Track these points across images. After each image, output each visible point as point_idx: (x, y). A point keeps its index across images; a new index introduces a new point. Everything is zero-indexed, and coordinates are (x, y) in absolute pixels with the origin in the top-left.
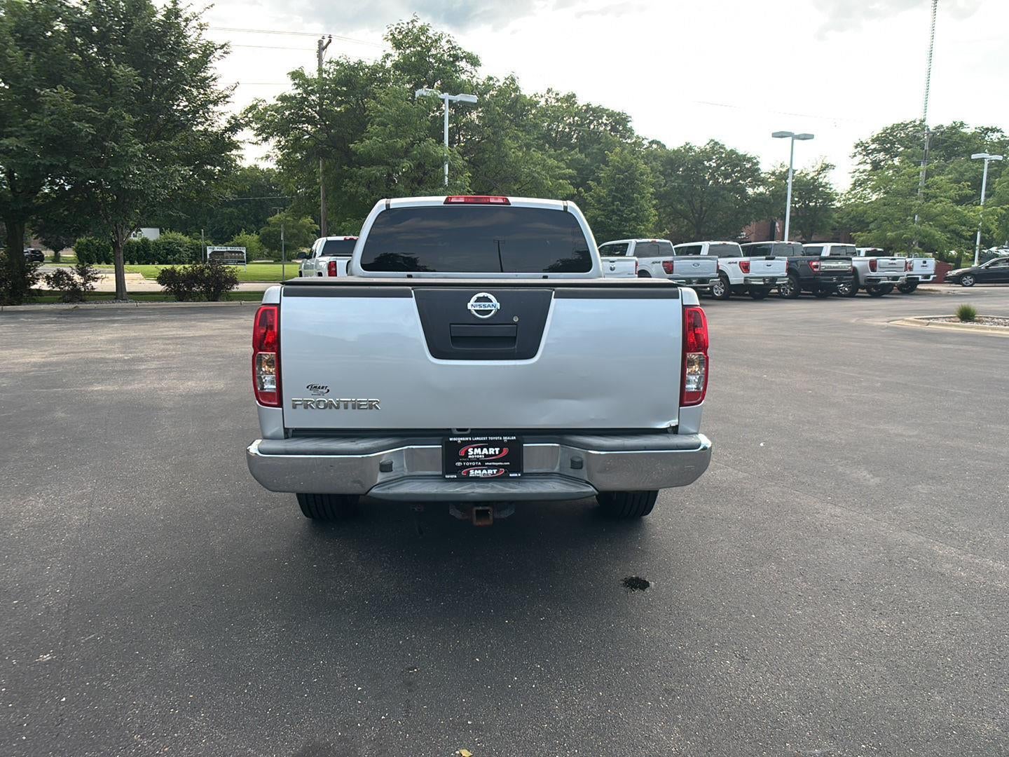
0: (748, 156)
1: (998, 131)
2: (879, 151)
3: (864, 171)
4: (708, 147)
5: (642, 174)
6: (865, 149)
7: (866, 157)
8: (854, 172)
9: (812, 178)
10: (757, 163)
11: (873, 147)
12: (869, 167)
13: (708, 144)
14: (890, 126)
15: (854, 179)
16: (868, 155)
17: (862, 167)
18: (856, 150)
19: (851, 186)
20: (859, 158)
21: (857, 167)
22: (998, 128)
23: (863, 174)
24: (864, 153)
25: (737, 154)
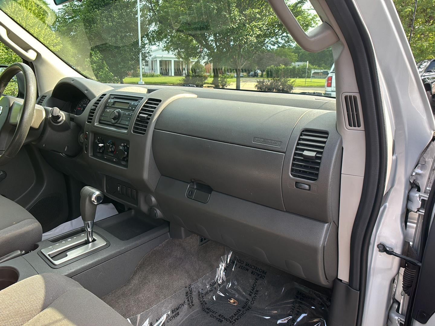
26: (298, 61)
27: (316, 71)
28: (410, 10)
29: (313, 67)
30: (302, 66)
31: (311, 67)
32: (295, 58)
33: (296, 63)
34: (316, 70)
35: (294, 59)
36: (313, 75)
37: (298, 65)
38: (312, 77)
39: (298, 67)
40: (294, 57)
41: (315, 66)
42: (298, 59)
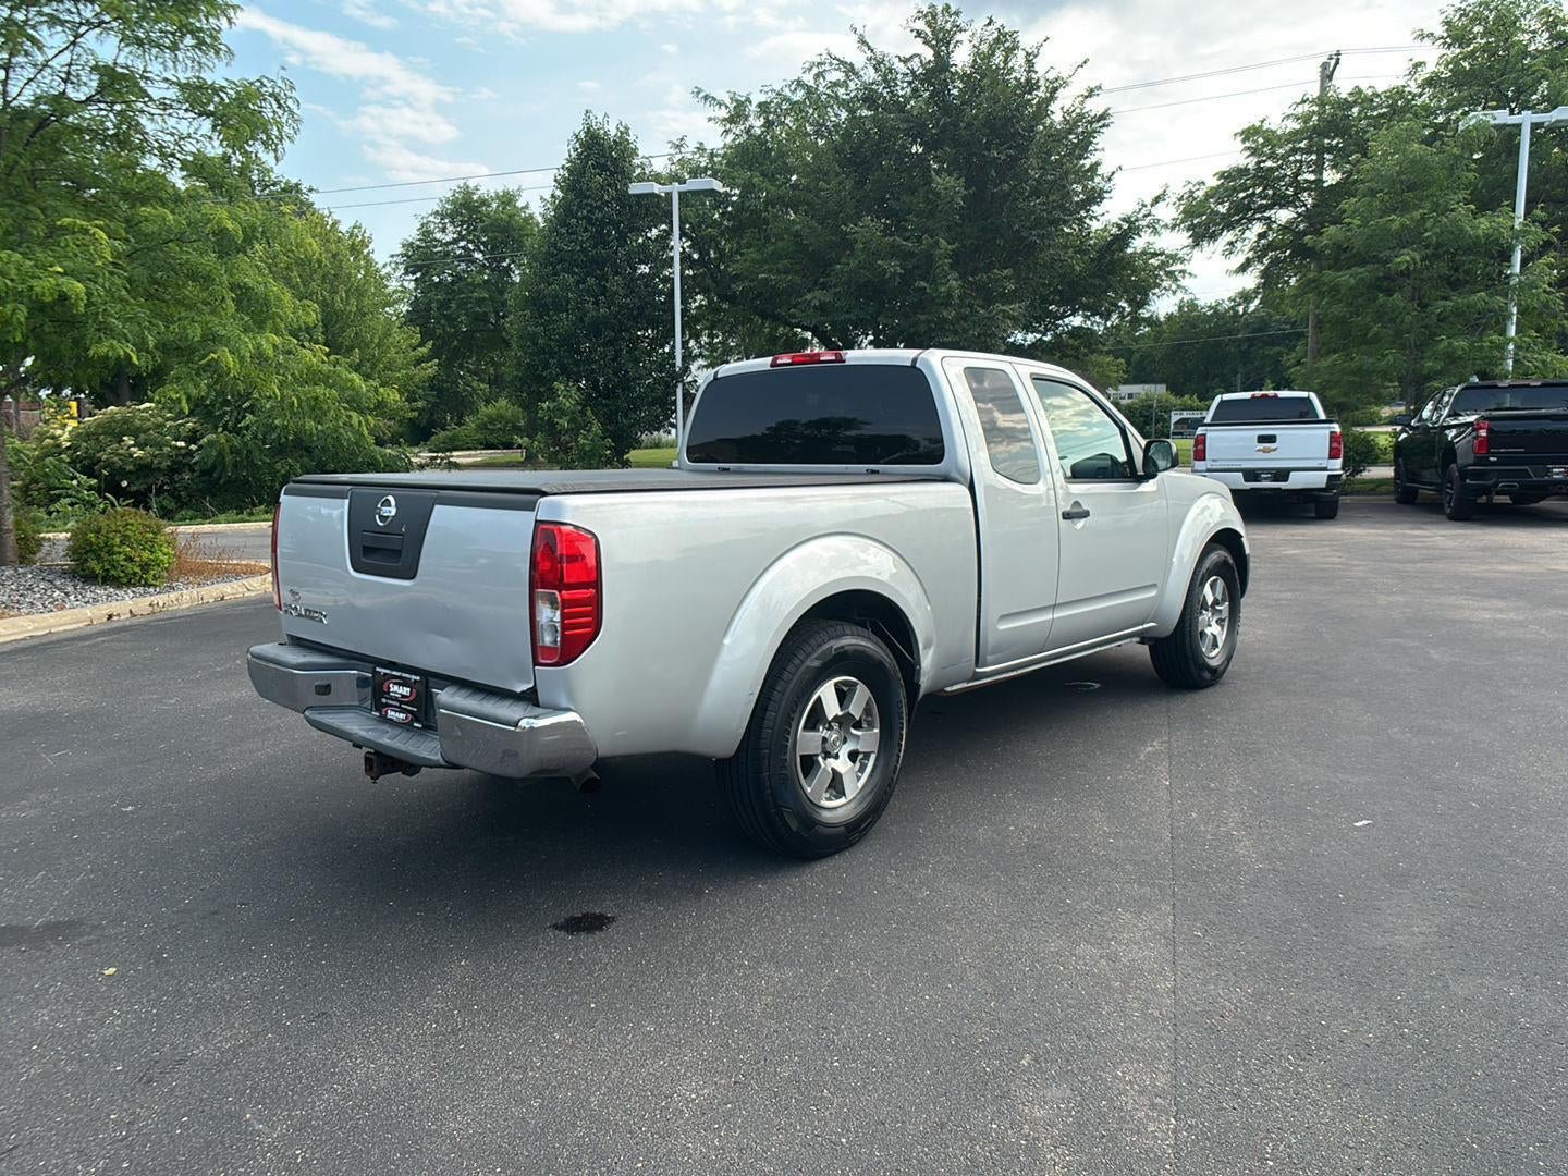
26: (1126, 382)
27: (1186, 415)
28: (1408, 258)
29: (1179, 402)
30: (1142, 401)
31: (1173, 399)
32: (1117, 372)
33: (1120, 387)
34: (1185, 412)
35: (1116, 375)
36: (1175, 428)
37: (1130, 396)
38: (1174, 434)
39: (1130, 401)
40: (1115, 368)
41: (1187, 397)
42: (1126, 376)
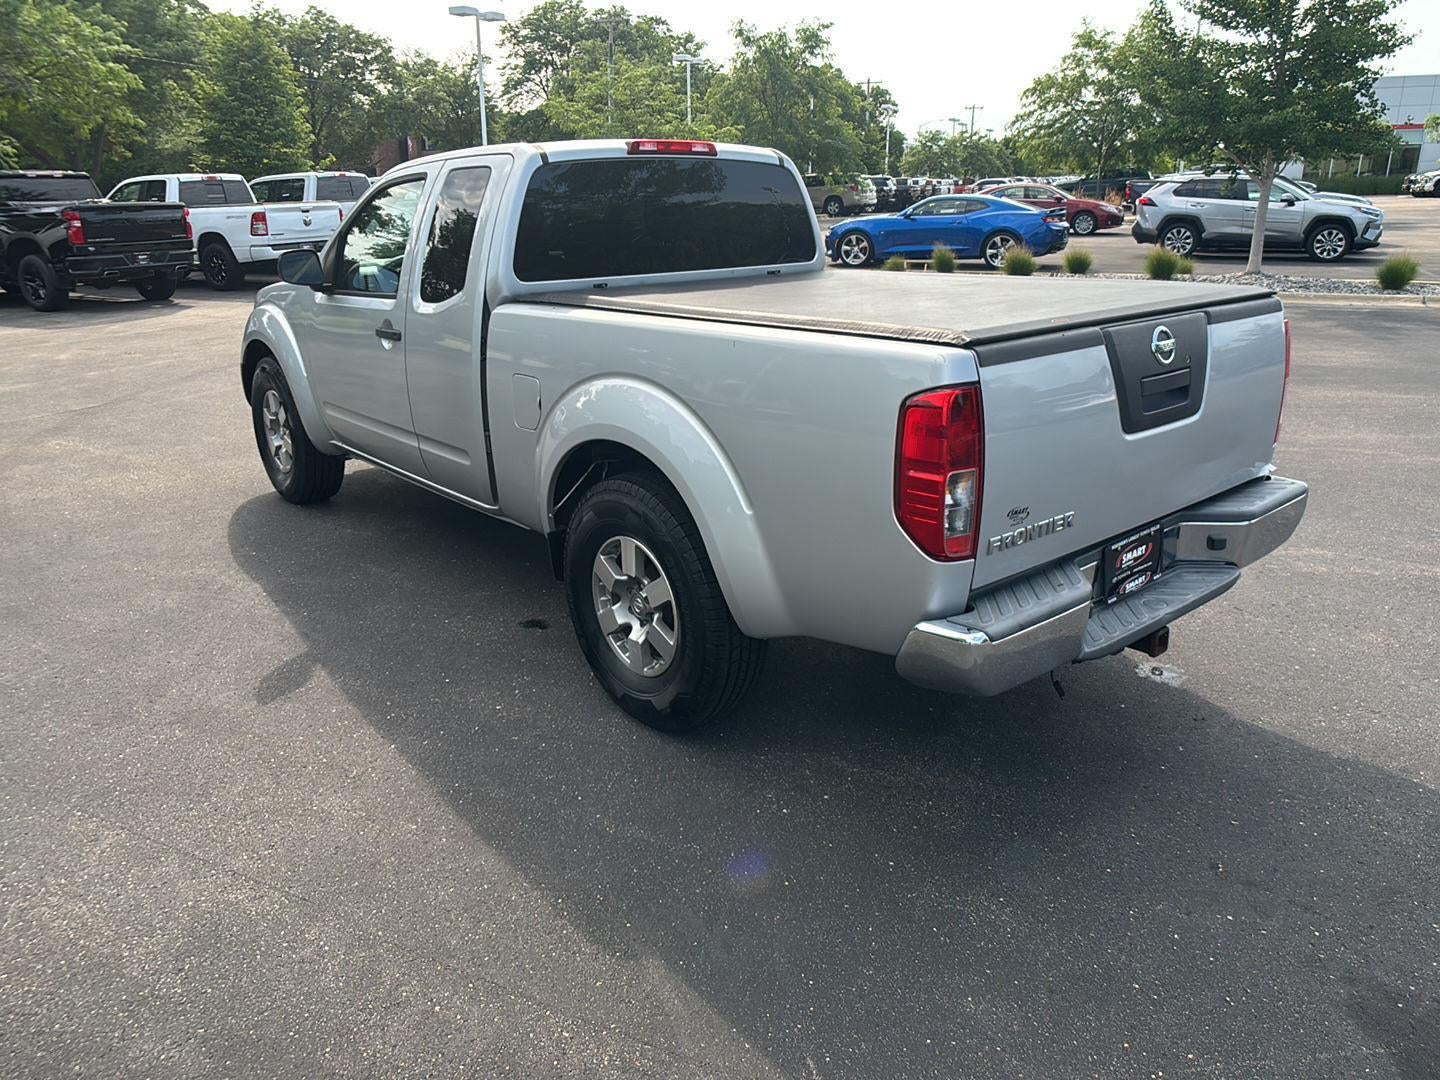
0: (375, 37)
1: (663, 23)
2: (533, 40)
3: (516, 67)
4: (308, 17)
5: (278, 63)
6: (515, 35)
7: (517, 47)
8: (504, 68)
9: (463, 75)
10: (389, 50)
11: (524, 32)
12: (521, 62)
13: (307, 13)
14: (542, 5)
15: (505, 78)
16: (519, 43)
17: (514, 61)
18: (504, 37)
19: (503, 88)
20: (509, 48)
21: (507, 61)
22: (663, 19)
23: (515, 72)
24: (514, 41)
25: (357, 33)
